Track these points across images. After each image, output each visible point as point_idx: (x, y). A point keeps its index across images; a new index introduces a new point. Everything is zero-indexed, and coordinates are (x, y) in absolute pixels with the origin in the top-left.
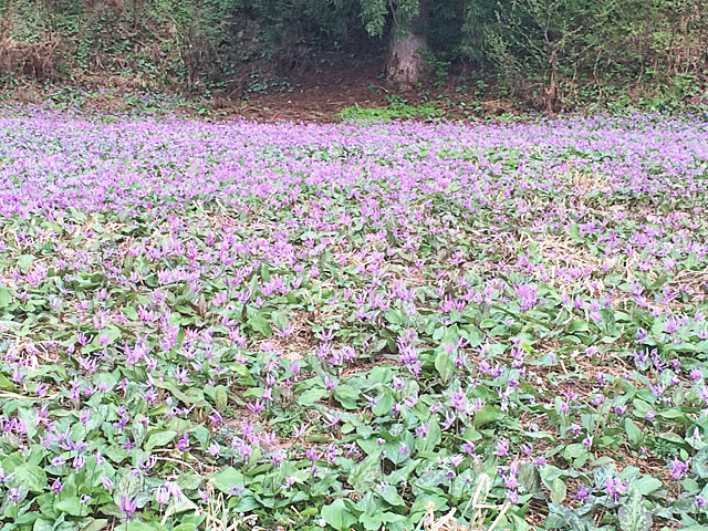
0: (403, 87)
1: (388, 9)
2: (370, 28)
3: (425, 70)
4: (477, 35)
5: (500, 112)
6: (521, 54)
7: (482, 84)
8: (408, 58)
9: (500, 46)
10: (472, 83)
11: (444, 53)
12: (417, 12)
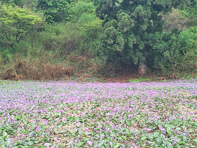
0: (142, 75)
1: (139, 59)
2: (135, 63)
3: (146, 71)
4: (157, 64)
5: (163, 80)
6: (167, 67)
7: (158, 74)
8: (143, 68)
9: (162, 66)
10: (156, 74)
11: (150, 68)
12: (144, 60)
